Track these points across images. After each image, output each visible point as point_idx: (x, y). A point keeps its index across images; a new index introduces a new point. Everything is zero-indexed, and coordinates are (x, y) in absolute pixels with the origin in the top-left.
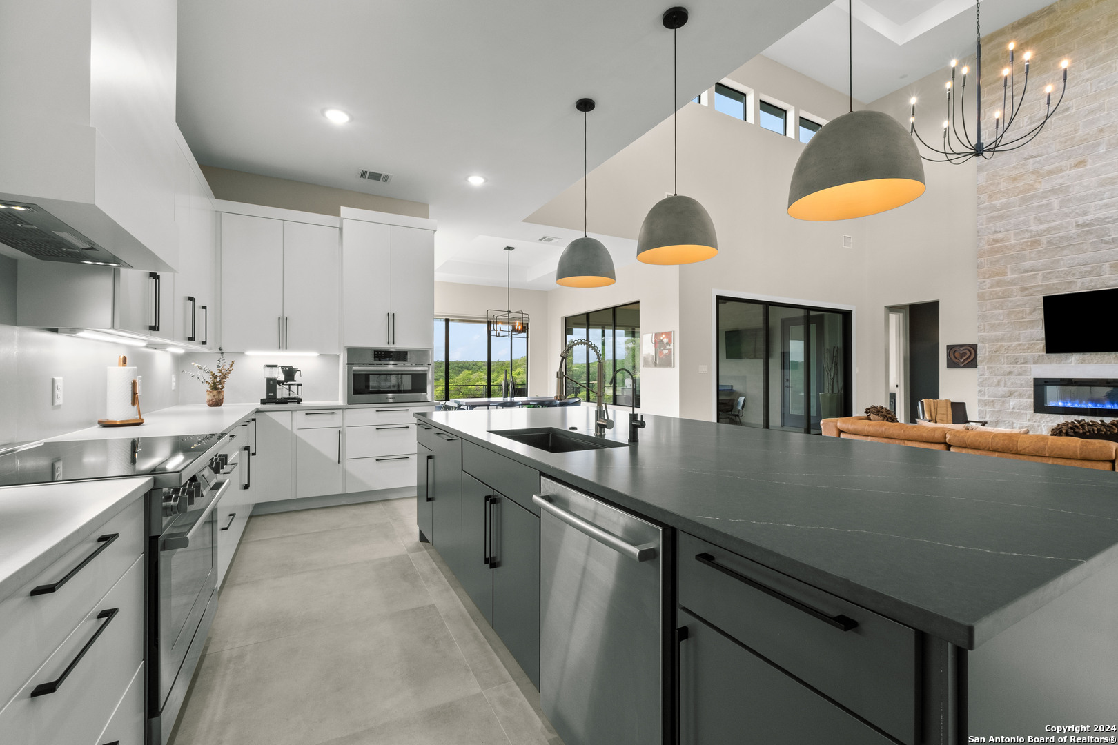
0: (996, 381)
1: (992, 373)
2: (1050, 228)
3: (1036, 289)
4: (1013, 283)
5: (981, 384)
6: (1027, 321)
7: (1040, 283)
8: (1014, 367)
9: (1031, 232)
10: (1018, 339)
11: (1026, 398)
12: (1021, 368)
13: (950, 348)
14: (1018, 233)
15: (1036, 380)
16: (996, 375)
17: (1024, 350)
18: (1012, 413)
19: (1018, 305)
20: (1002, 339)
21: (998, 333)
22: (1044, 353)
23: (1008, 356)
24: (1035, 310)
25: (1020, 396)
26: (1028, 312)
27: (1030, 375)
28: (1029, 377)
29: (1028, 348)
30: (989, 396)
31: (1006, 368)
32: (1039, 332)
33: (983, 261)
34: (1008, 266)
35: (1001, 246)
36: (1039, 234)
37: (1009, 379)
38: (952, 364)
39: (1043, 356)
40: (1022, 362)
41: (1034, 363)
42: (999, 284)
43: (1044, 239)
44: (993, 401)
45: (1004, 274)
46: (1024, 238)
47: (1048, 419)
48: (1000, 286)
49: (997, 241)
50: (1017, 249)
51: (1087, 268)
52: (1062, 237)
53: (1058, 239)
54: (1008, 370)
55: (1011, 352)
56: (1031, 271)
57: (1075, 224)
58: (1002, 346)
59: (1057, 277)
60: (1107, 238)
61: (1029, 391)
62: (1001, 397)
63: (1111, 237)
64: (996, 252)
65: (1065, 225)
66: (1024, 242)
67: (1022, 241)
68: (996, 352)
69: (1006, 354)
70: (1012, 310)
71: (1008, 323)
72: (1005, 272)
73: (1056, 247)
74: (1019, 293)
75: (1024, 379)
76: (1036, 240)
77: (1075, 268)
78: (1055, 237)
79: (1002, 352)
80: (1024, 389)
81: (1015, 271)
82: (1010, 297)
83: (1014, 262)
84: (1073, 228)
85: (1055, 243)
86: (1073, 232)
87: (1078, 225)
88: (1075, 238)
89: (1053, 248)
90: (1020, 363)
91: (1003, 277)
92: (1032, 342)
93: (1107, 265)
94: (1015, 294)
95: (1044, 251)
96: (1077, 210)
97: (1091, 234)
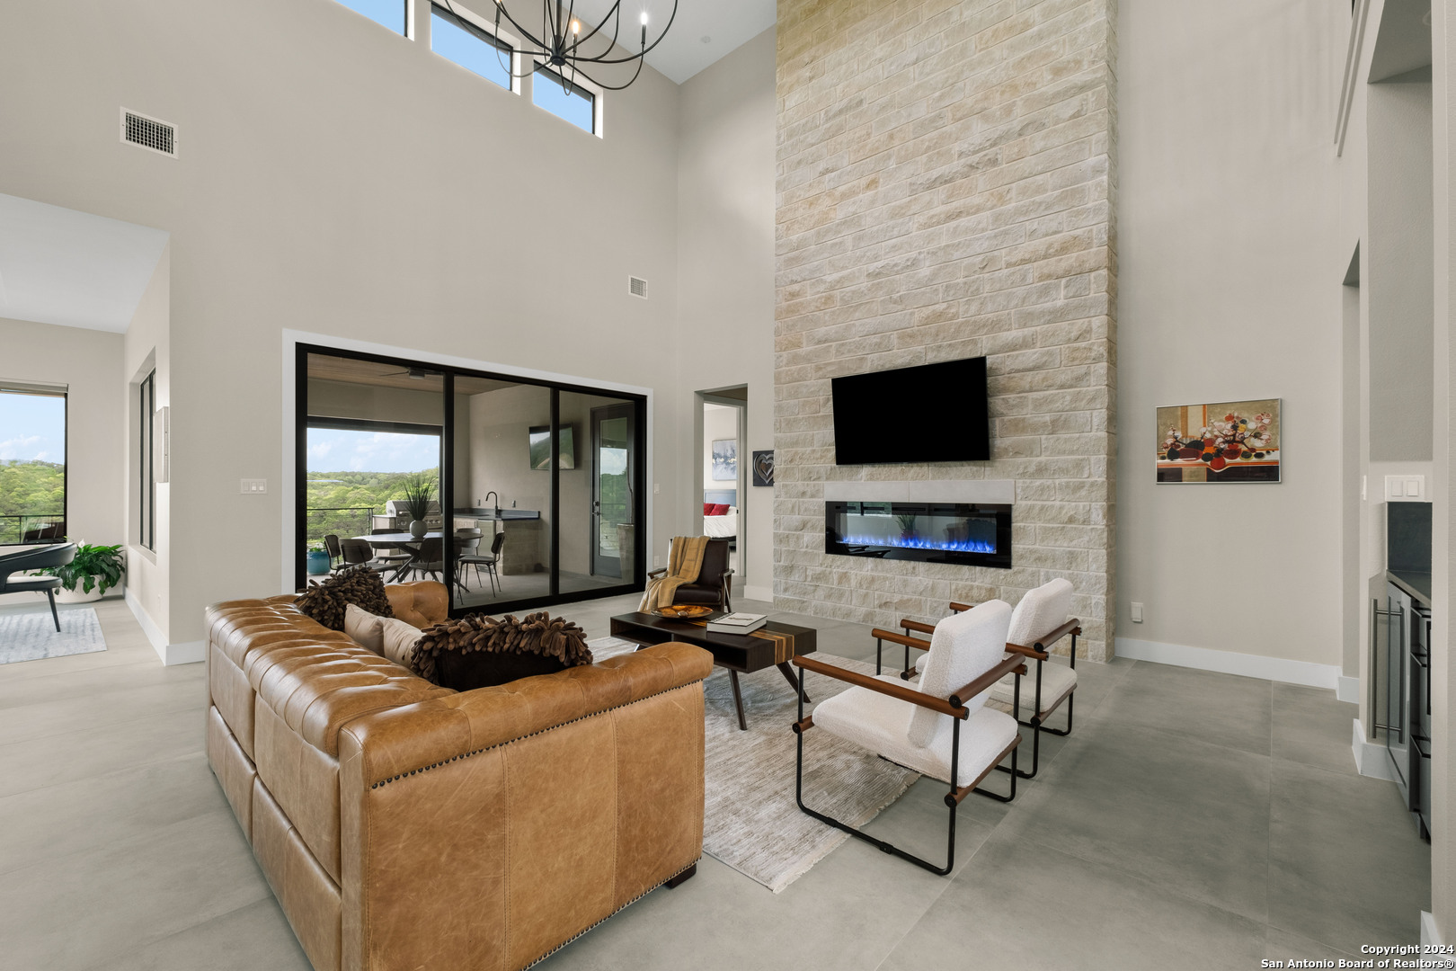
0: (790, 506)
1: (787, 493)
2: (842, 277)
3: (829, 369)
4: (807, 359)
5: (777, 510)
6: (822, 416)
7: (833, 360)
8: (807, 485)
9: (826, 283)
10: (812, 444)
11: (818, 532)
12: (814, 486)
13: (757, 456)
14: (813, 284)
15: (829, 504)
16: (790, 497)
17: (817, 459)
18: (806, 553)
19: (812, 392)
20: (797, 443)
21: (792, 434)
22: (835, 465)
23: (802, 468)
25: (813, 528)
26: (822, 402)
27: (822, 498)
28: (821, 500)
29: (822, 457)
30: (784, 529)
31: (800, 486)
32: (828, 433)
33: (780, 325)
34: (804, 333)
35: (797, 304)
36: (833, 287)
37: (803, 502)
38: (755, 478)
40: (815, 477)
41: (827, 479)
42: (794, 360)
43: (838, 293)
44: (788, 537)
45: (799, 346)
46: (818, 292)
47: (839, 563)
48: (795, 364)
49: (793, 295)
50: (813, 308)
51: (875, 339)
52: (853, 292)
53: (850, 294)
54: (801, 489)
55: (805, 462)
56: (825, 341)
57: (866, 274)
58: (796, 453)
59: (849, 351)
60: (895, 296)
61: (821, 520)
62: (796, 530)
63: (899, 294)
64: (793, 311)
65: (857, 275)
66: (819, 298)
67: (817, 296)
68: (791, 461)
69: (800, 466)
70: (806, 399)
71: (803, 418)
72: (800, 342)
73: (849, 307)
74: (814, 374)
75: (816, 502)
76: (830, 295)
77: (867, 339)
78: (848, 292)
79: (796, 463)
80: (816, 517)
81: (810, 341)
82: (805, 380)
83: (809, 328)
84: (866, 279)
85: (847, 301)
86: (864, 285)
87: (869, 275)
88: (865, 295)
89: (846, 308)
90: (813, 479)
91: (799, 349)
92: (825, 448)
93: (895, 335)
94: (810, 375)
95: (837, 312)
96: (869, 253)
97: (881, 289)
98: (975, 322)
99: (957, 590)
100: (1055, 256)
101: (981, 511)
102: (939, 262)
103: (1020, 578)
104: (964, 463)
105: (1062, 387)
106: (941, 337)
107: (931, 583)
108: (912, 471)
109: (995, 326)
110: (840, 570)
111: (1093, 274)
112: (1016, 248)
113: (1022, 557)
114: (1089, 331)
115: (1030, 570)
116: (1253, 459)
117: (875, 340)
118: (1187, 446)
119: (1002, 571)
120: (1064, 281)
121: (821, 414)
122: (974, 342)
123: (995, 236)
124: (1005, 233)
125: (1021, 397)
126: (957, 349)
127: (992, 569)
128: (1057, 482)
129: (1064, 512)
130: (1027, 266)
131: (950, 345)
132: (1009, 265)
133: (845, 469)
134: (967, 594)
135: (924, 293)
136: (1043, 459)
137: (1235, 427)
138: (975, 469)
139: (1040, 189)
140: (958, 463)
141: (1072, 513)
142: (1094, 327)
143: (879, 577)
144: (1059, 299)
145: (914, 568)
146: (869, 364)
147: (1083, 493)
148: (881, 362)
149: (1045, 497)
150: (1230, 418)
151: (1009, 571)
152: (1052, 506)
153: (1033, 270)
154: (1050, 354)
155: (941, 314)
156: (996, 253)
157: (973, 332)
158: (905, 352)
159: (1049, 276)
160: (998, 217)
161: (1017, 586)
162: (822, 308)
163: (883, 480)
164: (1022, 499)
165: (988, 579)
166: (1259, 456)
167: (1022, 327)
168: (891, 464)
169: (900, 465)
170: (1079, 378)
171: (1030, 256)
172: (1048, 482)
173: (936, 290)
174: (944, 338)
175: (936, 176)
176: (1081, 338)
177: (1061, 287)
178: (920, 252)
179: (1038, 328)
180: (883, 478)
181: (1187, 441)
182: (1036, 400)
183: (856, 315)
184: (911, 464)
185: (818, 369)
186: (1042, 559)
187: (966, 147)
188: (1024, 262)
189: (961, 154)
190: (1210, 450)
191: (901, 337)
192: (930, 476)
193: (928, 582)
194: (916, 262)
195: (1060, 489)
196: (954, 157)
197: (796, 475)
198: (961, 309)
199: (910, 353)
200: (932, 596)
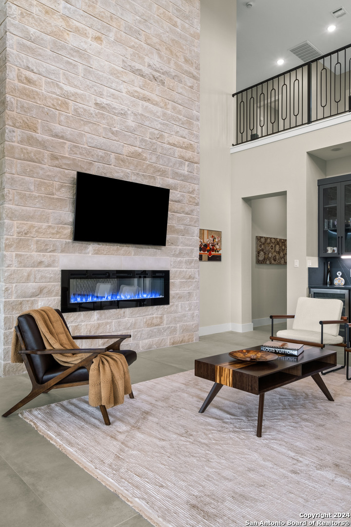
0: (26, 274)
1: (20, 263)
2: (76, 93)
3: (65, 161)
4: (43, 145)
5: (9, 279)
6: (57, 199)
7: (67, 155)
8: (44, 256)
9: (61, 89)
10: (48, 220)
11: (54, 296)
12: (50, 257)
14: (49, 83)
15: (63, 272)
16: (25, 266)
17: (53, 234)
19: (48, 176)
20: (32, 218)
22: (70, 241)
23: (38, 241)
24: (62, 186)
25: (49, 293)
27: (57, 267)
28: (57, 269)
29: (58, 233)
30: (18, 296)
31: (36, 256)
32: (68, 215)
33: (12, 100)
34: (40, 121)
35: (33, 91)
36: (67, 96)
37: (39, 271)
39: (69, 243)
40: (52, 249)
41: (62, 251)
42: (30, 140)
43: (71, 103)
44: (21, 303)
45: (35, 130)
46: (54, 93)
47: (72, 319)
48: (31, 145)
49: (29, 81)
50: (49, 104)
51: (101, 153)
52: (85, 110)
53: (82, 110)
54: (39, 259)
55: (41, 235)
56: (62, 137)
57: (94, 102)
58: (32, 226)
59: (81, 154)
60: (114, 129)
61: (57, 287)
62: (31, 297)
63: (116, 129)
64: (28, 96)
65: (88, 99)
66: (56, 98)
67: (54, 96)
68: (26, 234)
69: (35, 238)
70: (42, 180)
71: (39, 196)
72: (36, 127)
73: (80, 119)
74: (50, 161)
75: (52, 271)
76: (65, 101)
77: (94, 150)
78: (80, 108)
79: (32, 235)
80: (52, 283)
81: (46, 131)
82: (41, 163)
83: (44, 119)
84: (93, 106)
85: (79, 114)
86: (93, 109)
87: (96, 104)
88: (93, 117)
89: (78, 119)
90: (49, 250)
91: (34, 133)
92: (60, 225)
93: (113, 155)
94: (46, 160)
95: (71, 118)
96: (96, 88)
97: (104, 118)
98: (155, 167)
99: (146, 321)
100: (184, 149)
101: (157, 275)
102: (138, 122)
103: (172, 309)
104: (150, 247)
105: (187, 214)
106: (139, 167)
107: (134, 320)
108: (123, 249)
109: (163, 173)
110: (75, 324)
111: (196, 165)
112: (171, 136)
113: (174, 297)
114: (194, 190)
115: (176, 303)
116: (217, 253)
117: (100, 154)
118: (204, 246)
119: (166, 306)
120: (187, 163)
121: (55, 196)
122: (154, 178)
123: (163, 124)
124: (167, 125)
125: (172, 215)
126: (146, 179)
127: (161, 306)
128: (185, 259)
129: (187, 273)
130: (175, 148)
131: (143, 175)
132: (169, 144)
133: (78, 244)
134: (151, 322)
135: (130, 137)
136: (180, 247)
137: (213, 240)
138: (155, 250)
139: (179, 112)
140: (147, 246)
141: (190, 274)
142: (196, 189)
143: (103, 323)
144: (185, 170)
145: (124, 313)
146: (96, 169)
147: (193, 264)
148: (105, 171)
149: (181, 267)
150: (213, 236)
151: (168, 306)
152: (183, 271)
153: (178, 151)
154: (183, 196)
155: (140, 154)
156: (163, 133)
157: (154, 172)
158: (119, 170)
159: (183, 158)
160: (164, 114)
161: (171, 313)
162: (58, 108)
163: (105, 255)
164: (173, 268)
165: (160, 312)
166: (218, 251)
167: (173, 178)
168: (110, 244)
169: (116, 244)
170: (192, 211)
171: (176, 143)
172: (182, 259)
173: (136, 138)
174: (140, 170)
175: (137, 68)
176: (192, 192)
177: (186, 165)
178: (128, 109)
179: (179, 181)
180: (105, 253)
181: (204, 244)
182: (178, 217)
183: (87, 128)
184: (122, 245)
185: (54, 157)
186: (180, 298)
187: (151, 63)
188: (174, 145)
189: (149, 65)
190: (208, 248)
191: (117, 159)
192: (133, 253)
193: (132, 320)
194: (126, 113)
195: (186, 263)
196: (146, 64)
197: (32, 246)
198: (148, 156)
199: (122, 172)
200: (134, 328)
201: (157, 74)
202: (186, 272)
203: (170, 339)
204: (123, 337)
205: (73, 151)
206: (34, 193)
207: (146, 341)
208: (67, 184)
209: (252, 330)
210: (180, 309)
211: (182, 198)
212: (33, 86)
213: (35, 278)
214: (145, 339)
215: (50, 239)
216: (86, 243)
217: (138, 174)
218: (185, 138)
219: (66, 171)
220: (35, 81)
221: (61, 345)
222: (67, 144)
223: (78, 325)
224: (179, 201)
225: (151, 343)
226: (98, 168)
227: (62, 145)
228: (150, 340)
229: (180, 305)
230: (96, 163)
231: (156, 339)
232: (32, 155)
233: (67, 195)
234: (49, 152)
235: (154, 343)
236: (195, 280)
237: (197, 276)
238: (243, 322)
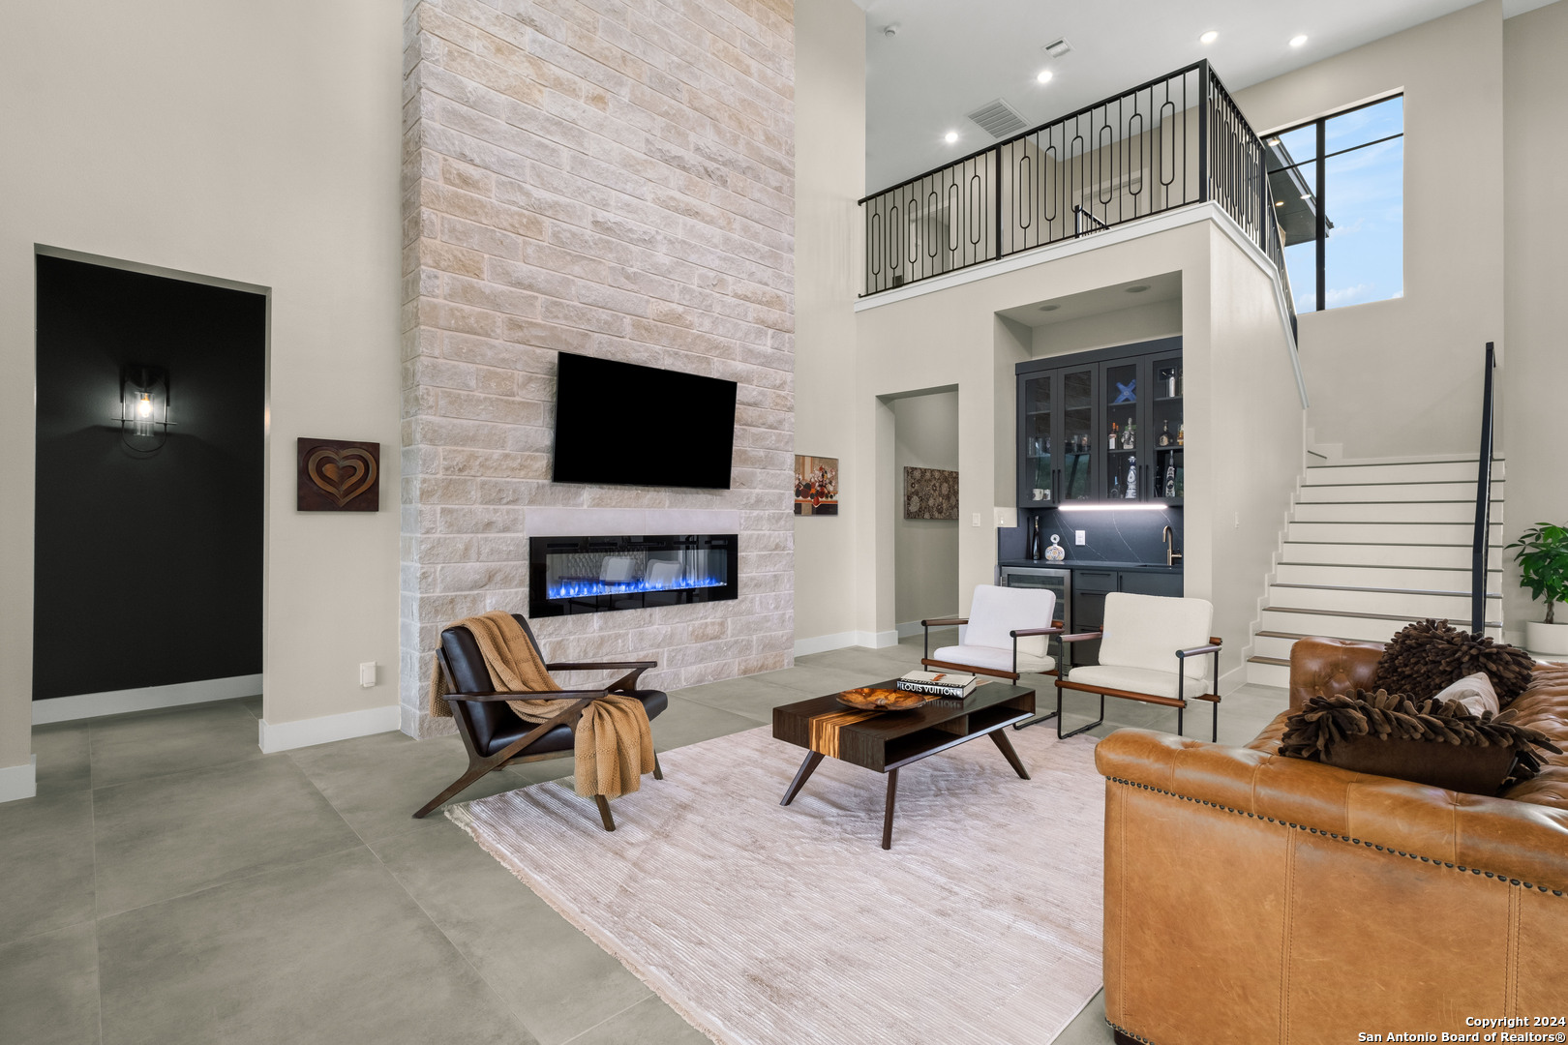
0: (461, 546)
1: (451, 525)
2: (557, 203)
3: (536, 332)
4: (493, 301)
5: (428, 556)
6: (520, 403)
7: (539, 321)
8: (496, 511)
9: (528, 194)
10: (503, 443)
11: (516, 587)
12: (508, 512)
13: (309, 450)
14: (504, 184)
15: (533, 541)
16: (459, 532)
17: (513, 469)
19: (503, 360)
20: (472, 439)
21: (462, 421)
22: (547, 481)
23: (484, 484)
24: (530, 380)
25: (507, 581)
26: (521, 380)
27: (521, 531)
28: (520, 535)
29: (522, 467)
30: (446, 589)
31: (482, 512)
32: (541, 433)
33: (433, 217)
34: (486, 256)
35: (472, 200)
36: (540, 208)
37: (486, 539)
38: (311, 499)
39: (543, 486)
40: (511, 498)
41: (531, 502)
42: (467, 294)
43: (547, 222)
44: (452, 601)
45: (477, 272)
46: (514, 203)
47: (551, 629)
48: (469, 302)
49: (466, 181)
50: (505, 224)
51: (605, 315)
52: (574, 235)
53: (568, 235)
54: (487, 518)
55: (489, 472)
56: (530, 287)
57: (591, 218)
58: (473, 456)
59: (566, 318)
60: (631, 270)
61: (522, 568)
62: (471, 589)
63: (633, 270)
64: (463, 209)
65: (579, 213)
66: (517, 213)
67: (514, 208)
68: (460, 470)
69: (479, 479)
70: (492, 368)
71: (485, 399)
72: (479, 269)
73: (565, 252)
74: (506, 332)
75: (512, 539)
76: (535, 218)
77: (591, 310)
78: (565, 231)
79: (473, 473)
80: (512, 563)
81: (498, 275)
82: (489, 336)
83: (496, 253)
84: (590, 226)
85: (563, 242)
86: (589, 233)
87: (596, 223)
88: (590, 247)
89: (560, 251)
90: (505, 501)
91: (476, 280)
92: (527, 453)
93: (628, 320)
94: (498, 331)
95: (547, 251)
96: (594, 193)
97: (611, 250)
98: (709, 340)
99: (693, 631)
100: (764, 305)
101: (715, 543)
102: (676, 256)
103: (744, 607)
104: (699, 490)
105: (771, 427)
106: (679, 342)
107: (669, 629)
108: (648, 496)
109: (726, 352)
110: (554, 639)
111: (787, 335)
112: (740, 282)
113: (746, 585)
114: (785, 383)
115: (751, 596)
116: (829, 499)
117: (604, 317)
118: (804, 486)
119: (730, 602)
120: (770, 332)
121: (517, 399)
122: (708, 361)
123: (724, 259)
124: (731, 261)
125: (743, 429)
126: (693, 363)
127: (723, 602)
128: (767, 512)
129: (772, 540)
130: (748, 304)
131: (686, 356)
132: (736, 296)
133: (562, 488)
134: (703, 633)
135: (660, 284)
136: (757, 491)
137: (823, 476)
138: (709, 497)
139: (755, 236)
140: (694, 490)
141: (778, 540)
142: (788, 380)
143: (609, 636)
144: (766, 346)
145: (651, 615)
146: (596, 346)
147: (782, 522)
148: (610, 350)
149: (759, 527)
150: (820, 469)
151: (736, 601)
152: (764, 535)
153: (753, 310)
154: (763, 394)
155: (680, 317)
156: (725, 276)
157: (707, 350)
158: (639, 346)
159: (763, 322)
160: (727, 241)
161: (741, 614)
162: (521, 232)
163: (614, 507)
164: (746, 529)
165: (719, 614)
166: (831, 497)
167: (744, 361)
168: (623, 487)
169: (634, 487)
170: (780, 422)
171: (750, 295)
172: (762, 513)
173: (673, 286)
174: (681, 346)
175: (673, 153)
176: (781, 387)
177: (769, 336)
178: (657, 232)
179: (755, 367)
180: (614, 504)
181: (804, 483)
182: (754, 434)
183: (577, 269)
184: (646, 488)
185: (515, 325)
186: (758, 585)
187: (701, 145)
188: (746, 298)
189: (698, 149)
190: (813, 491)
191: (636, 326)
192: (667, 503)
193: (666, 629)
194: (652, 240)
195: (769, 519)
196: (692, 147)
197: (473, 493)
198: (696, 319)
199: (646, 350)
200: (670, 644)
201: (712, 166)
202: (770, 537)
203: (739, 665)
204: (642, 667)
205: (551, 312)
206: (476, 393)
207: (694, 668)
208: (539, 376)
209: (897, 644)
210: (757, 608)
211: (760, 398)
212: (472, 190)
213: (479, 553)
214: (691, 664)
215: (508, 479)
216: (577, 485)
217: (676, 353)
218: (766, 284)
219: (538, 351)
220: (478, 182)
221: (524, 683)
222: (539, 300)
223: (562, 640)
224: (755, 404)
225: (703, 673)
226: (600, 343)
227: (530, 302)
228: (702, 665)
229: (757, 599)
230: (596, 335)
231: (712, 665)
232: (472, 320)
233: (539, 397)
234: (504, 315)
235: (709, 671)
236: (786, 552)
237: (790, 544)
238: (879, 629)
